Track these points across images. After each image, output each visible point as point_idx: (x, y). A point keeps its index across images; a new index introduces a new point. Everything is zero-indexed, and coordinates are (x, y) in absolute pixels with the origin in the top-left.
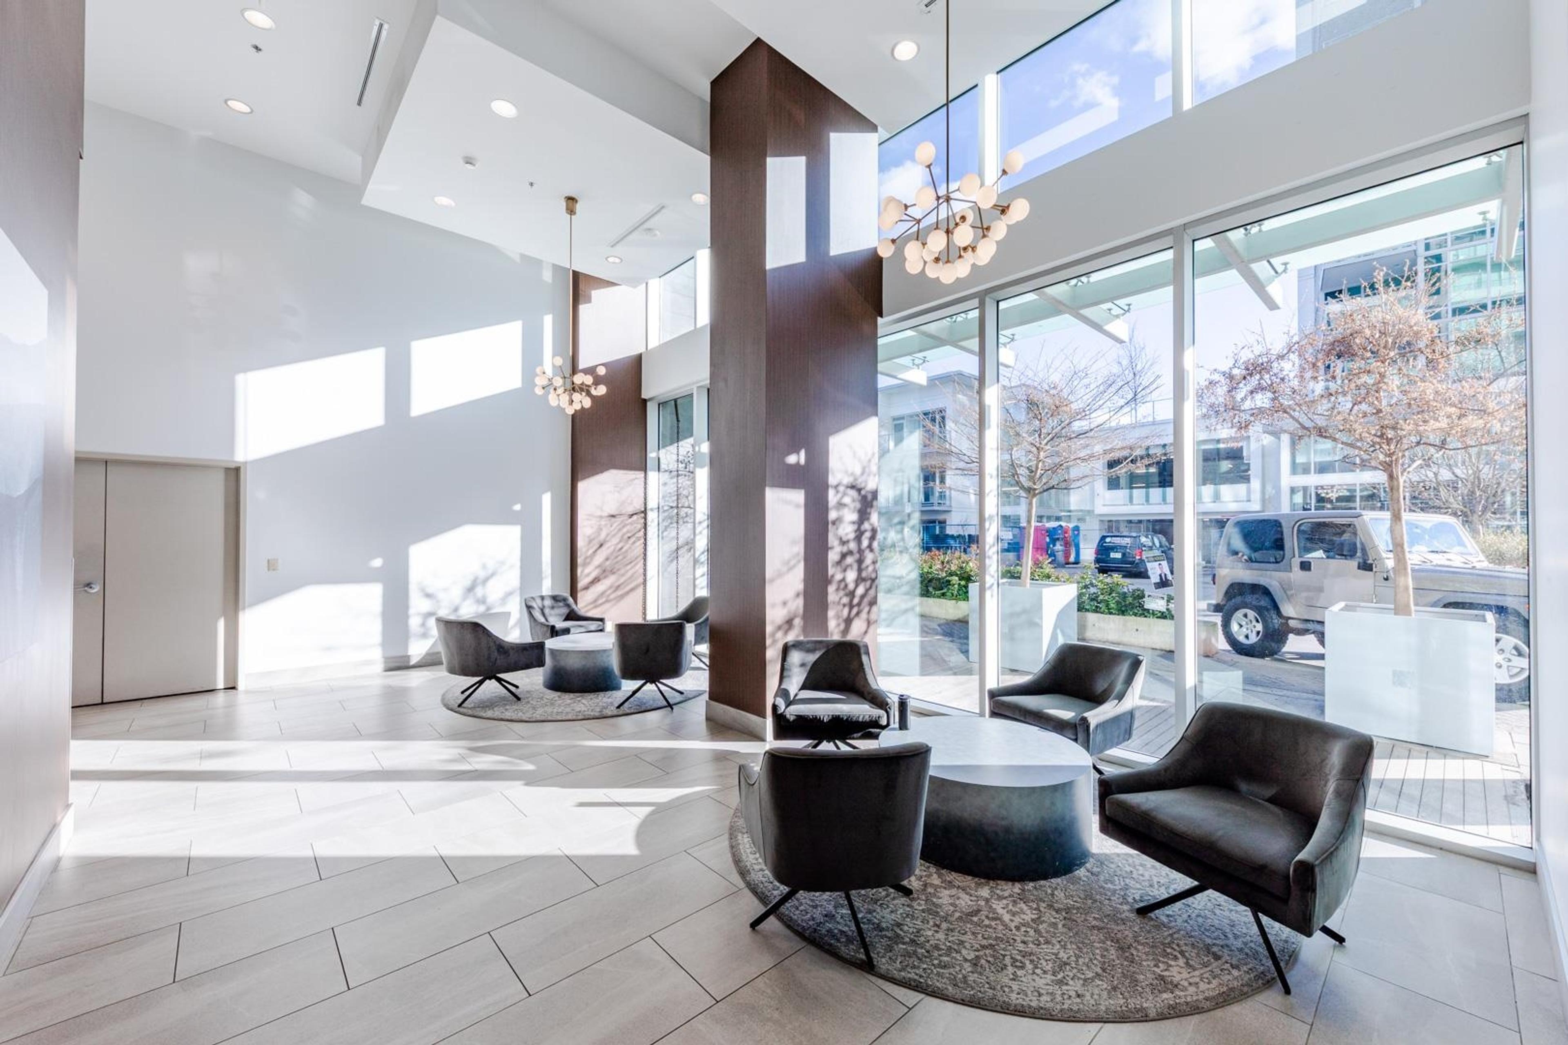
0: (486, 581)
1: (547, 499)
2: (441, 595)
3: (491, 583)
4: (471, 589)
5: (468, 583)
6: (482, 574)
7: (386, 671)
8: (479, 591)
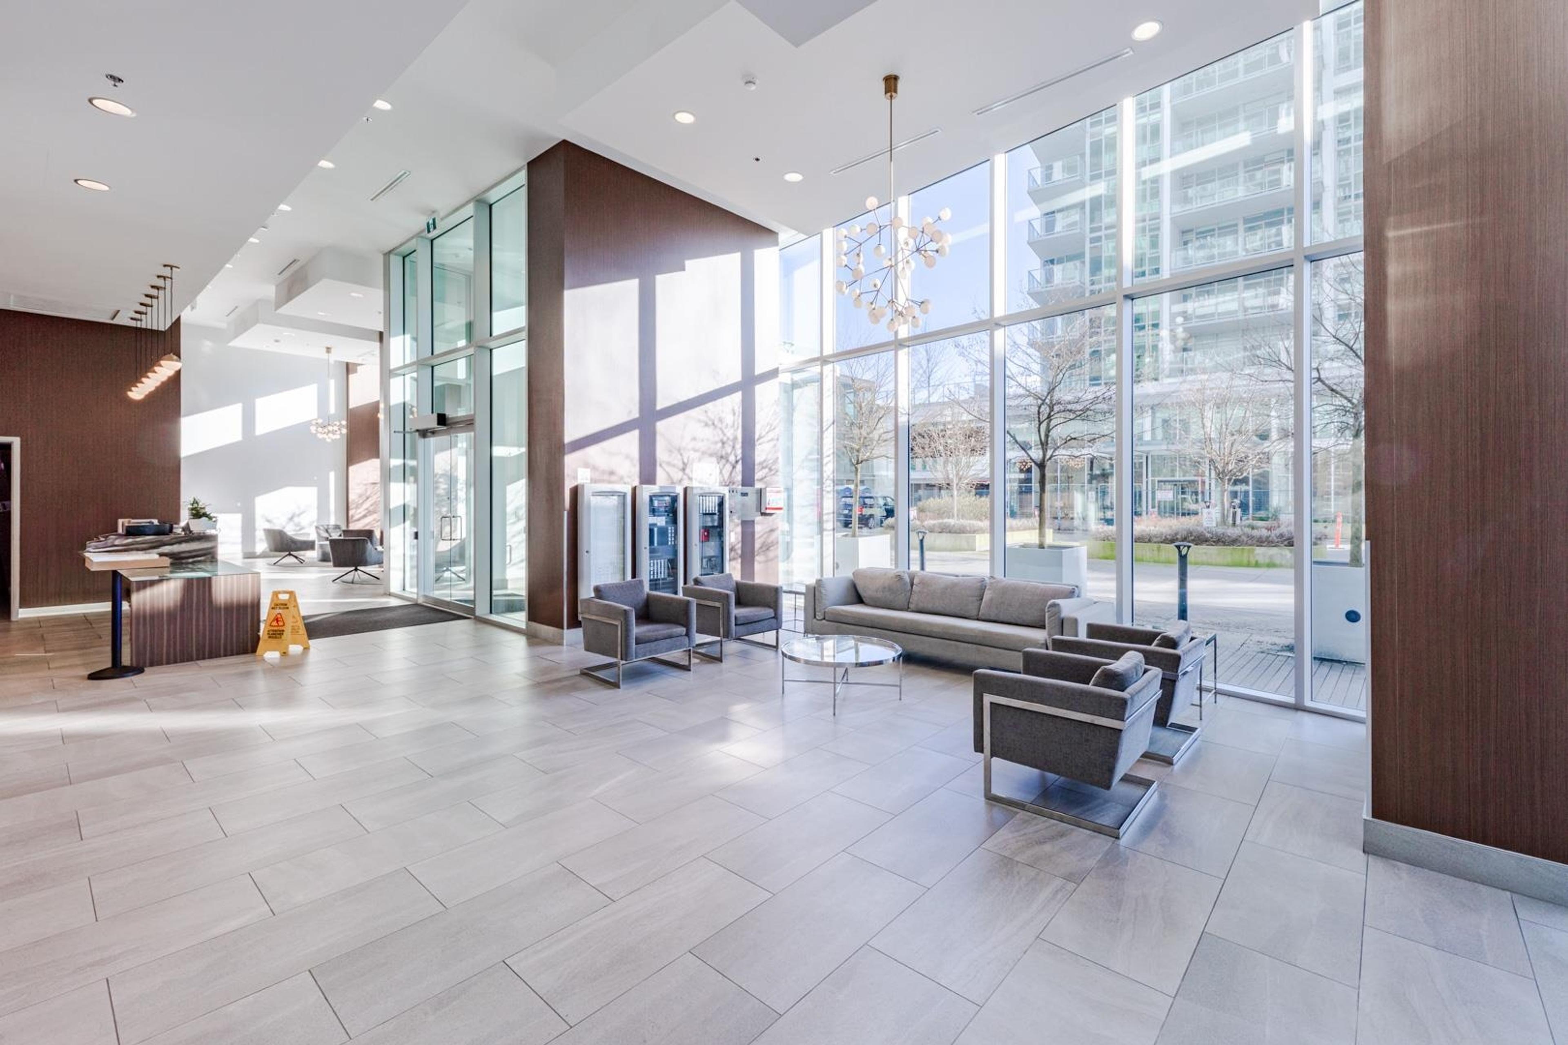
0: (299, 515)
1: (332, 475)
2: (275, 521)
3: (302, 516)
4: (291, 519)
5: (290, 516)
6: (297, 512)
7: (245, 558)
8: (296, 519)
